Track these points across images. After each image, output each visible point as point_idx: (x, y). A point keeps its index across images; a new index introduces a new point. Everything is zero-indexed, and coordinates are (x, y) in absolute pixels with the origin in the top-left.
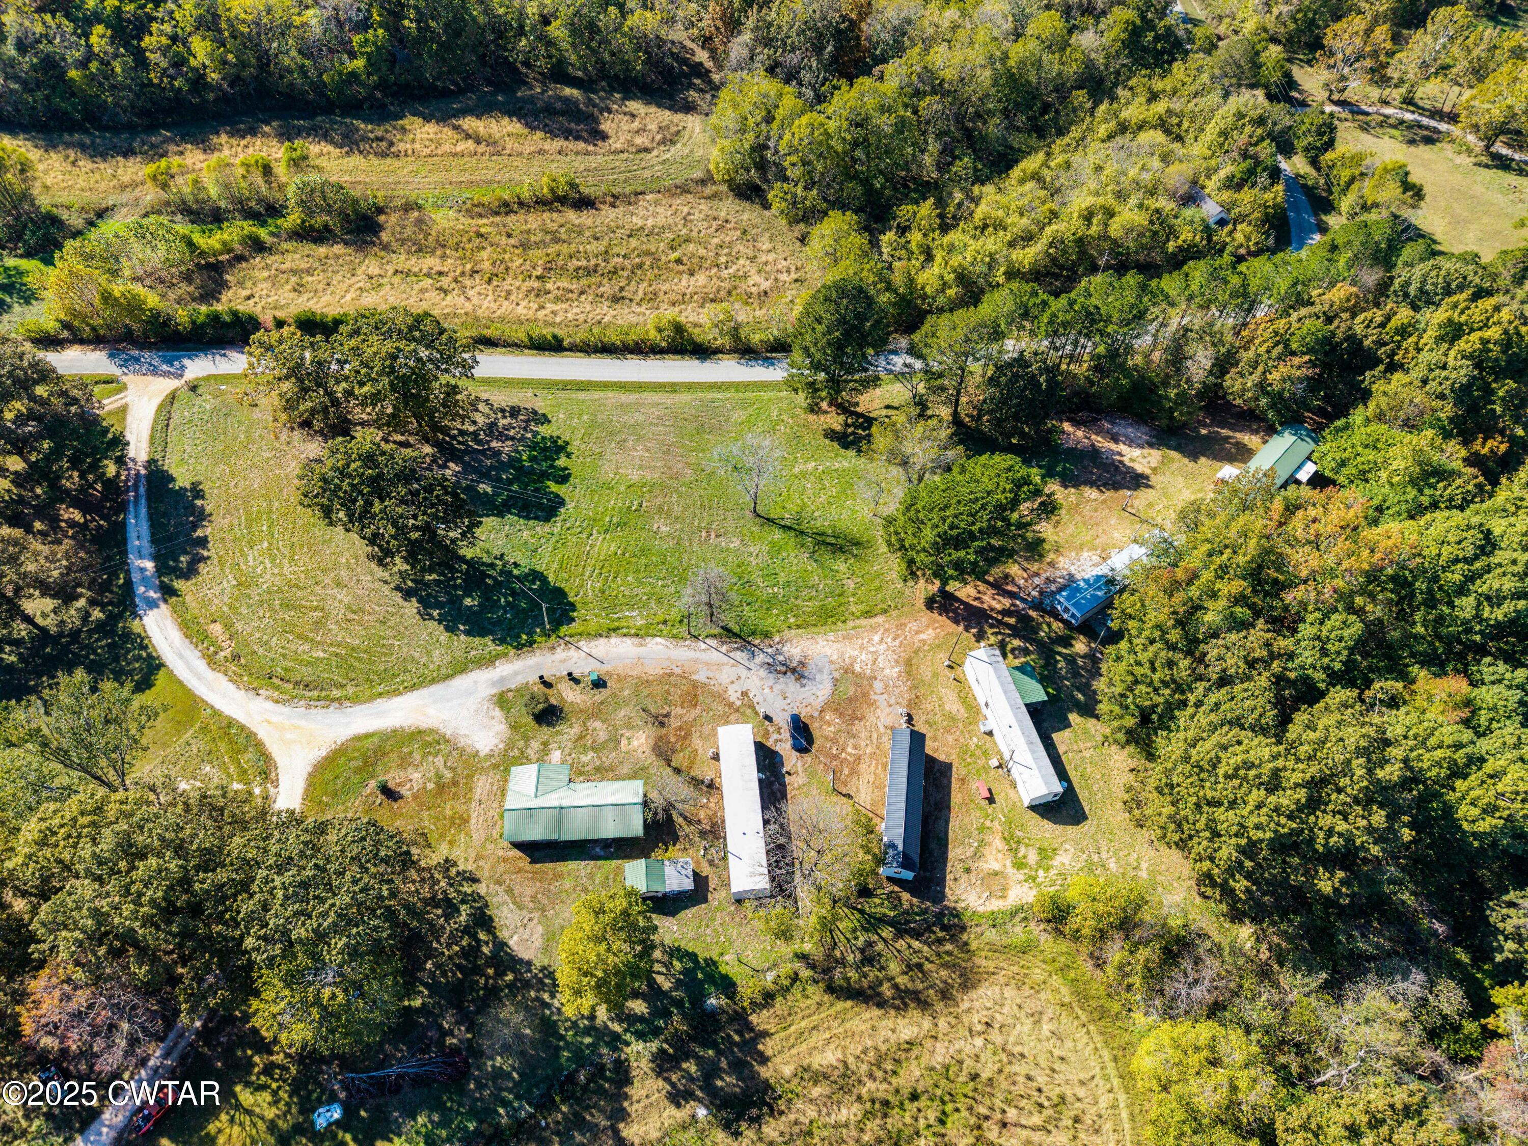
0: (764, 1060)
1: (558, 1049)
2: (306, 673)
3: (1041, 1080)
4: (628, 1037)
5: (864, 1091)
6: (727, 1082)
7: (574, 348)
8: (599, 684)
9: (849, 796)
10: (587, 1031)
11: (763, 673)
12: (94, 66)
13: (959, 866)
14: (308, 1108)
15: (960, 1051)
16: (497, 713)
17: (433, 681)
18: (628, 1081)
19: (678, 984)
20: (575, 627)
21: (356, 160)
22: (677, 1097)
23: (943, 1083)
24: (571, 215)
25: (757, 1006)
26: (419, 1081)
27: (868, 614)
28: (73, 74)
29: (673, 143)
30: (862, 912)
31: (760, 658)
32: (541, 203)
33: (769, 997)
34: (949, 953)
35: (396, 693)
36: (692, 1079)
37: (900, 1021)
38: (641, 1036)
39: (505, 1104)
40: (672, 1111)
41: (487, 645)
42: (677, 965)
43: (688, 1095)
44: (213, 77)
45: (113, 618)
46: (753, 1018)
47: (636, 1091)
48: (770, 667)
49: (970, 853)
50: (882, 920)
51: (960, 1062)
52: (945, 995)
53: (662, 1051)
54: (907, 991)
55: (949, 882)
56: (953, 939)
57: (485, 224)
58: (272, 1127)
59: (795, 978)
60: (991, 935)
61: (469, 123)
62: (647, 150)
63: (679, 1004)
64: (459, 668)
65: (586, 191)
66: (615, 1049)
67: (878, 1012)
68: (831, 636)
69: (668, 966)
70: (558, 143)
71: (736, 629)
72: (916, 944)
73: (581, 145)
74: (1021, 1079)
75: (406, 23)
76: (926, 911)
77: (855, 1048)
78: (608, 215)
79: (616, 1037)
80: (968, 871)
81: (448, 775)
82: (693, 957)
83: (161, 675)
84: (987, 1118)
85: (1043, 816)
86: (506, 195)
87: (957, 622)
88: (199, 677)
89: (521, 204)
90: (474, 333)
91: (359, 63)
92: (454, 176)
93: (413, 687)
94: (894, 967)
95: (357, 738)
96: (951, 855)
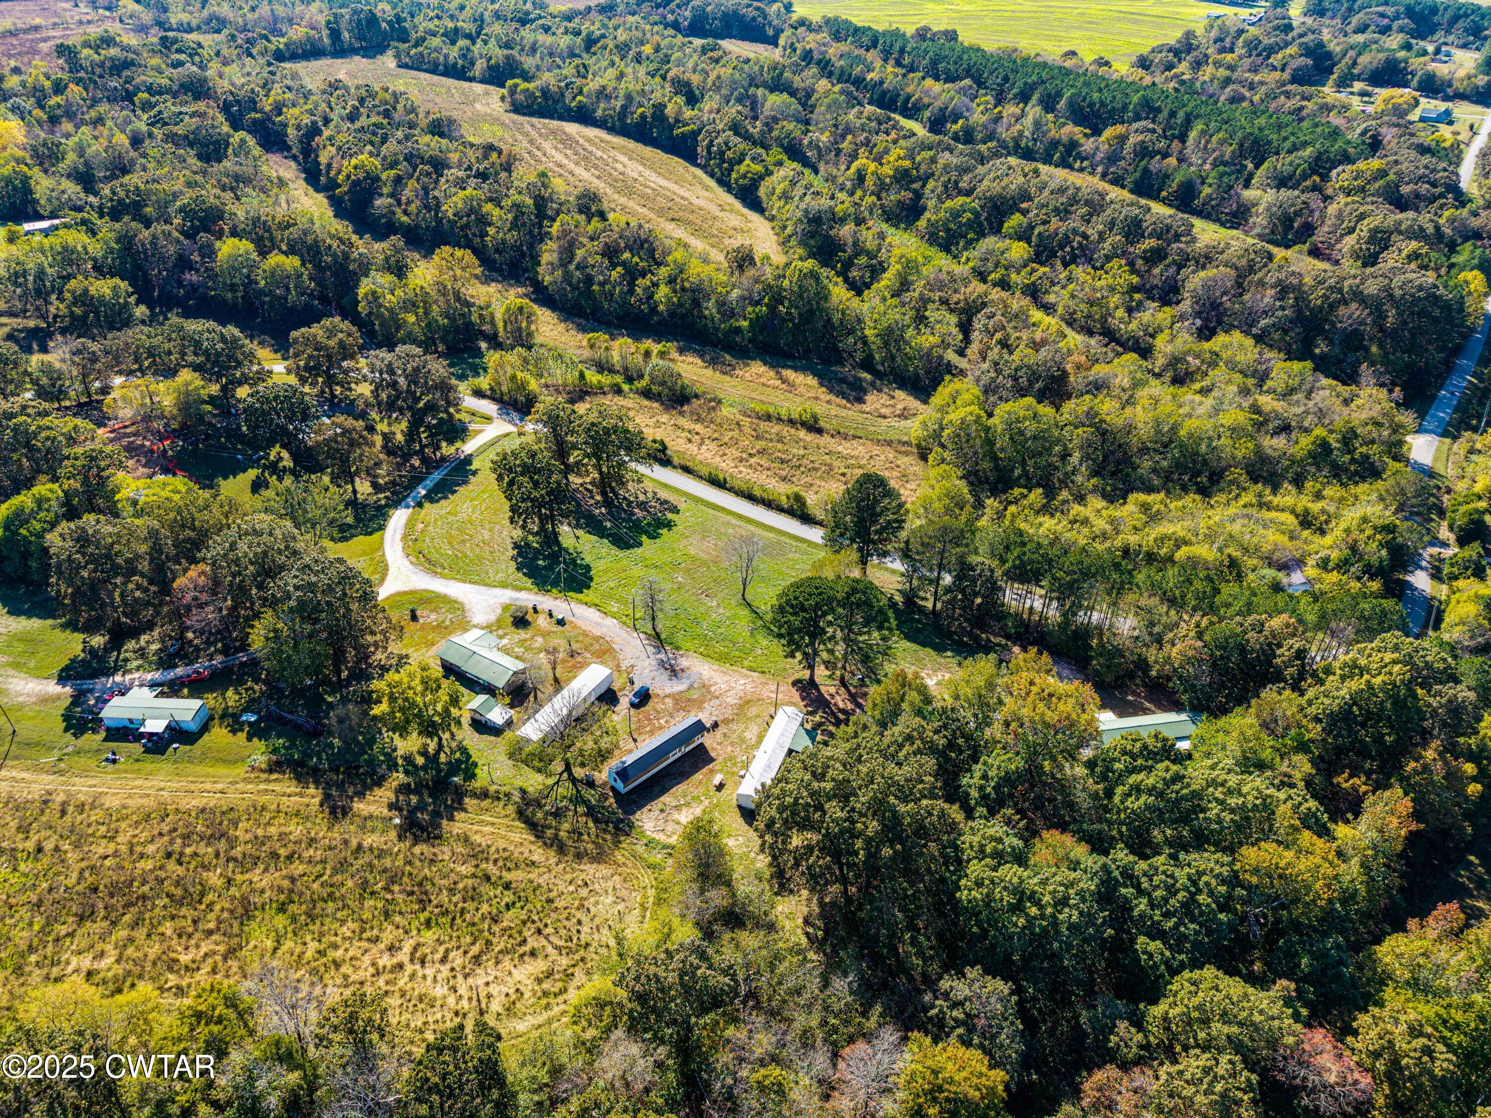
0: (451, 819)
1: (365, 753)
2: (434, 556)
3: (585, 929)
4: (401, 769)
5: (484, 866)
6: (423, 817)
7: (731, 490)
8: (561, 622)
9: (635, 740)
10: (385, 755)
11: (654, 663)
12: (607, 287)
13: (660, 806)
14: (245, 710)
15: (555, 884)
16: (499, 611)
17: (486, 585)
18: (380, 785)
19: (449, 763)
20: (580, 596)
21: (709, 372)
22: (391, 806)
23: (530, 891)
24: (802, 434)
25: (474, 795)
26: (297, 727)
27: (751, 669)
28: (595, 287)
29: (906, 418)
30: (578, 791)
31: (662, 656)
32: (791, 422)
33: (484, 795)
34: (605, 840)
35: (464, 582)
36: (409, 804)
37: (541, 851)
38: (407, 772)
39: (320, 758)
40: (385, 811)
41: (529, 582)
42: (458, 755)
43: (400, 809)
44: (661, 307)
45: (387, 506)
46: (467, 800)
47: (378, 792)
48: (661, 663)
49: (674, 803)
50: (585, 802)
51: (550, 890)
52: (579, 856)
53: (409, 784)
54: (560, 841)
55: (645, 810)
56: (616, 835)
57: (746, 422)
58: (227, 708)
59: (507, 795)
60: (640, 849)
61: (789, 374)
62: (884, 417)
63: (439, 771)
64: (504, 585)
65: (822, 424)
66: (390, 770)
67: (533, 838)
68: (715, 667)
69: (453, 752)
70: (832, 397)
71: (663, 636)
72: (591, 824)
73: (844, 402)
74: (575, 920)
75: (781, 308)
76: (614, 813)
77: (502, 844)
78: (825, 440)
79: (396, 765)
80: (662, 811)
81: (448, 623)
82: (469, 756)
83: (379, 533)
84: (533, 922)
85: (742, 815)
86: (771, 410)
87: (803, 699)
88: (393, 540)
89: (779, 419)
90: (683, 462)
91: (745, 324)
92: (754, 395)
93: (474, 583)
94: (566, 826)
95: (427, 591)
96: (662, 799)
